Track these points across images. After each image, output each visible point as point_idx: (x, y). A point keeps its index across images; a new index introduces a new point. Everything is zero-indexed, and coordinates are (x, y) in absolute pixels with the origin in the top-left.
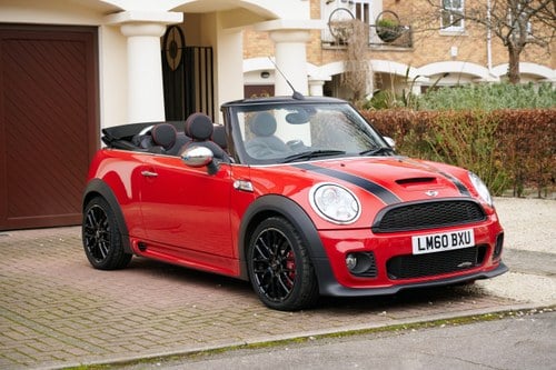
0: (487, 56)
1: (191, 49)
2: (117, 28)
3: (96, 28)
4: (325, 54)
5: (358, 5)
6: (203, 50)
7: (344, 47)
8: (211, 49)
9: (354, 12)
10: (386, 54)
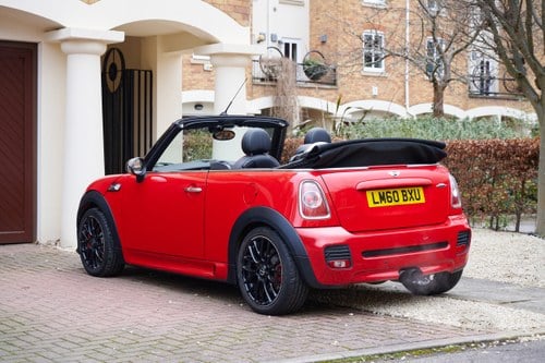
0: (404, 97)
1: (132, 71)
2: (57, 45)
3: (35, 45)
4: (255, 89)
5: (287, 45)
6: (143, 73)
7: (274, 83)
8: (151, 72)
9: (283, 51)
10: (312, 91)
